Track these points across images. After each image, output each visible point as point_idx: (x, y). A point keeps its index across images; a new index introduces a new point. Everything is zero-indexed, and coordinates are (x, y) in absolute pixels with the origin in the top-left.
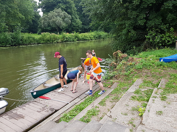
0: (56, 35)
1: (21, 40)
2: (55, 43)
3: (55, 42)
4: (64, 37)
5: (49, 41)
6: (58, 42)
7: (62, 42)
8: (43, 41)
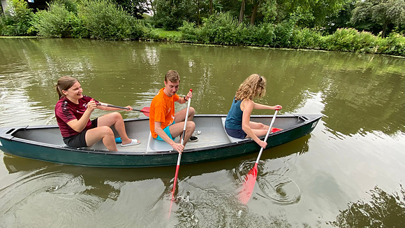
0: (372, 37)
1: (291, 39)
2: (361, 52)
3: (362, 50)
4: (391, 44)
5: (347, 46)
6: (368, 52)
7: (381, 53)
8: (335, 45)
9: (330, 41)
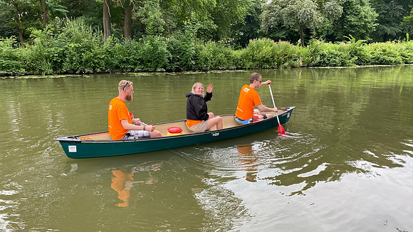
0: (292, 47)
2: (285, 68)
3: (286, 64)
6: (293, 67)
9: (246, 57)
